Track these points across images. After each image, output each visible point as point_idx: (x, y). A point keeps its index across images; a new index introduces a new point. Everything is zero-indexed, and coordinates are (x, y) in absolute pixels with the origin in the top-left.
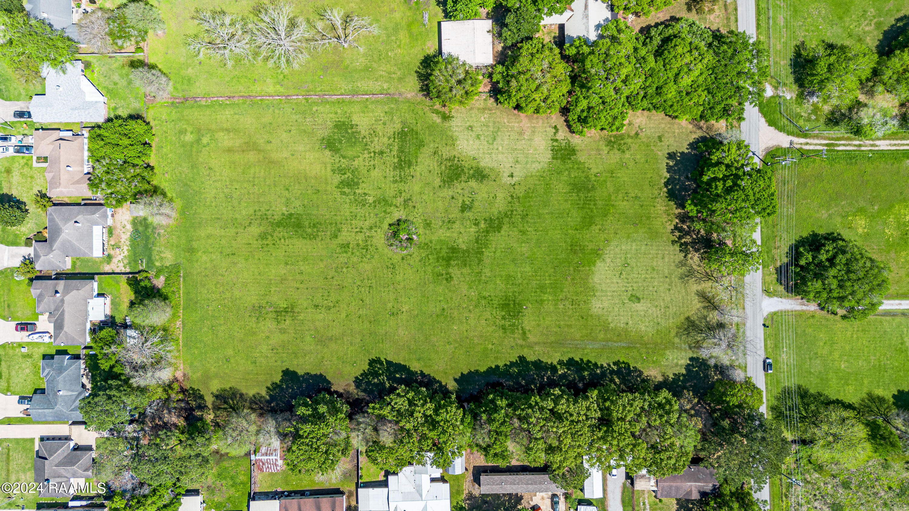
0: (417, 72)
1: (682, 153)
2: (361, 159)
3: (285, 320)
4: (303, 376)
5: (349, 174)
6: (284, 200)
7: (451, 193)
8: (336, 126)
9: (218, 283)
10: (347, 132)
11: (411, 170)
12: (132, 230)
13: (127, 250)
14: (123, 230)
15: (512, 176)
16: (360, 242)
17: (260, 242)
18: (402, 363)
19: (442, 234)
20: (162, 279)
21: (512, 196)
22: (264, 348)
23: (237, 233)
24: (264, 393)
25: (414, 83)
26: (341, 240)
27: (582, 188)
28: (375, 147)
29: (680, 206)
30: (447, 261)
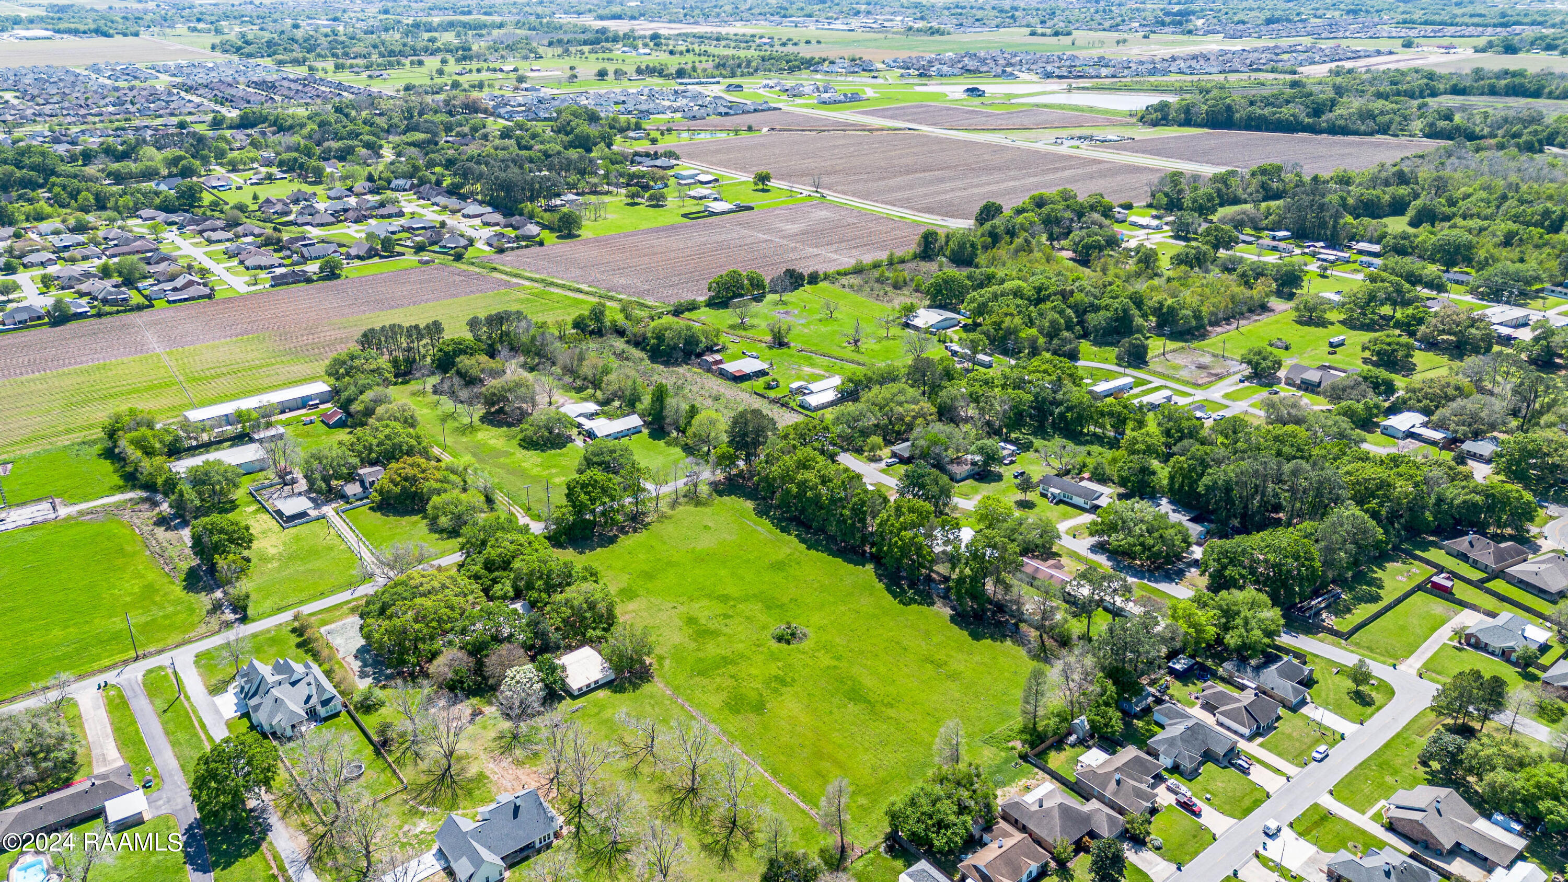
0: (634, 691)
1: (574, 550)
2: (751, 685)
3: (940, 659)
4: (967, 630)
5: (773, 685)
6: (842, 710)
7: (724, 628)
8: (738, 712)
10: (736, 704)
11: (727, 655)
12: (999, 789)
13: (1020, 780)
14: (1008, 791)
15: (675, 608)
16: (823, 652)
17: (897, 705)
18: (886, 592)
19: (763, 618)
20: (1010, 745)
21: (692, 601)
22: (977, 658)
23: (908, 722)
24: (1009, 643)
25: (647, 688)
26: (836, 663)
27: (648, 576)
28: (731, 682)
29: (616, 536)
30: (781, 606)
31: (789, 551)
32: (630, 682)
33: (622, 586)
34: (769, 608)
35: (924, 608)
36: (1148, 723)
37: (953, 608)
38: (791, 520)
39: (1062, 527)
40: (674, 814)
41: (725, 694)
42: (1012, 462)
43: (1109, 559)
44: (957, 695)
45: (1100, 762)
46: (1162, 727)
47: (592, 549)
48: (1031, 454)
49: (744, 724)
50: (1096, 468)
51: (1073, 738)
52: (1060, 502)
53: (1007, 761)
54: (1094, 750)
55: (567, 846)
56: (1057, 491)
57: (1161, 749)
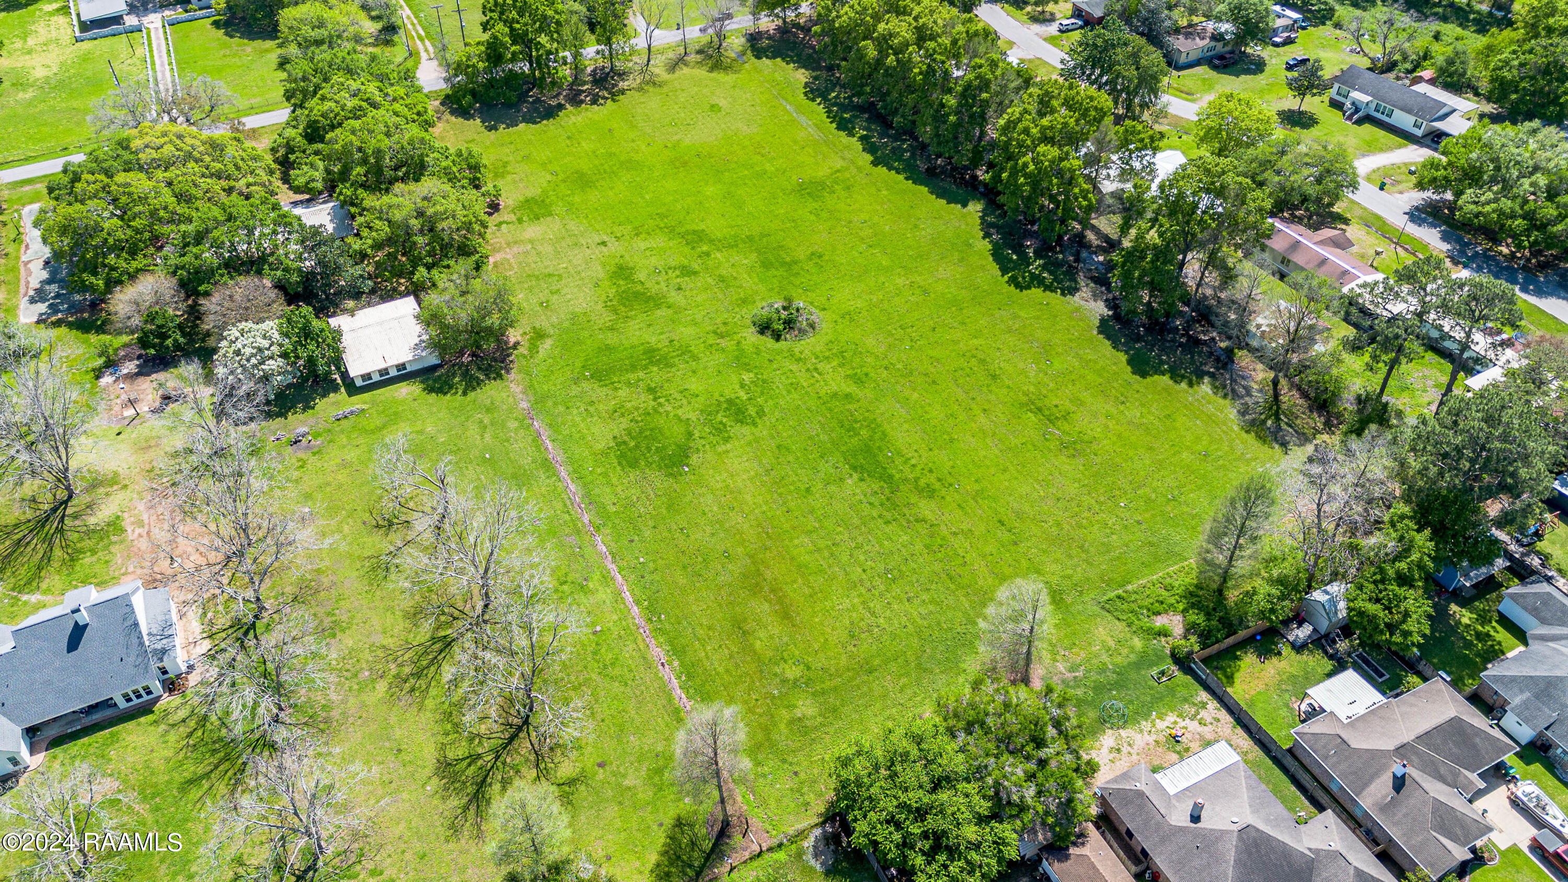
0: (465, 393)
1: (483, 122)
2: (680, 412)
3: (1056, 406)
4: (1126, 352)
5: (719, 417)
6: (832, 488)
7: (673, 293)
8: (634, 464)
9: (1080, 526)
10: (637, 446)
11: (659, 346)
12: (1109, 732)
13: (1161, 717)
14: (1125, 749)
15: (604, 243)
16: (835, 363)
17: (943, 492)
18: (991, 258)
19: (749, 282)
20: (1159, 622)
21: (637, 235)
22: (1133, 412)
23: (955, 534)
24: (1206, 387)
25: (491, 391)
26: (851, 388)
27: (583, 181)
28: (645, 401)
29: (560, 107)
30: (790, 265)
31: (839, 164)
32: (466, 375)
33: (529, 194)
34: (767, 265)
35: (1055, 298)
36: (1484, 618)
37: (1112, 304)
38: (861, 109)
39: (1364, 166)
40: (418, 675)
41: (625, 423)
42: (1289, 41)
43: (1445, 238)
44: (1073, 489)
45: (1360, 709)
46: (1521, 635)
47: (514, 124)
48: (1327, 30)
49: (634, 492)
50: (1450, 62)
51: (1303, 633)
52: (1368, 119)
53: (1143, 661)
54: (1350, 676)
55: (182, 713)
56: (1365, 98)
57: (1516, 700)
